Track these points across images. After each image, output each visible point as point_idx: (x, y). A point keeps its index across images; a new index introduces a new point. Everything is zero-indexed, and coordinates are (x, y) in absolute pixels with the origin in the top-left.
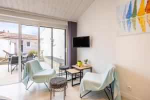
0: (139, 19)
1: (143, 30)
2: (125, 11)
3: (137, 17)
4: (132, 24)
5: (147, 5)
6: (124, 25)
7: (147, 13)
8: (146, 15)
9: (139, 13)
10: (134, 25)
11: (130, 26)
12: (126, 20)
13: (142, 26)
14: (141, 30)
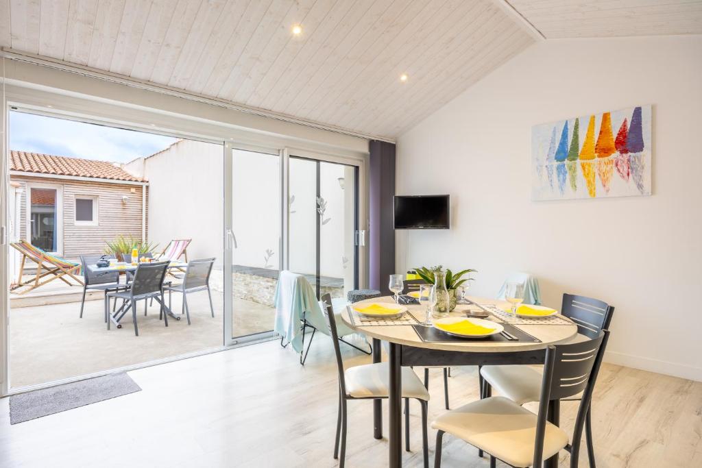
0: (583, 167)
1: (591, 192)
2: (553, 142)
3: (579, 162)
4: (568, 176)
5: (599, 138)
6: (550, 176)
7: (599, 157)
8: (597, 159)
9: (583, 153)
10: (573, 178)
11: (564, 180)
12: (556, 164)
13: (589, 182)
14: (588, 192)
